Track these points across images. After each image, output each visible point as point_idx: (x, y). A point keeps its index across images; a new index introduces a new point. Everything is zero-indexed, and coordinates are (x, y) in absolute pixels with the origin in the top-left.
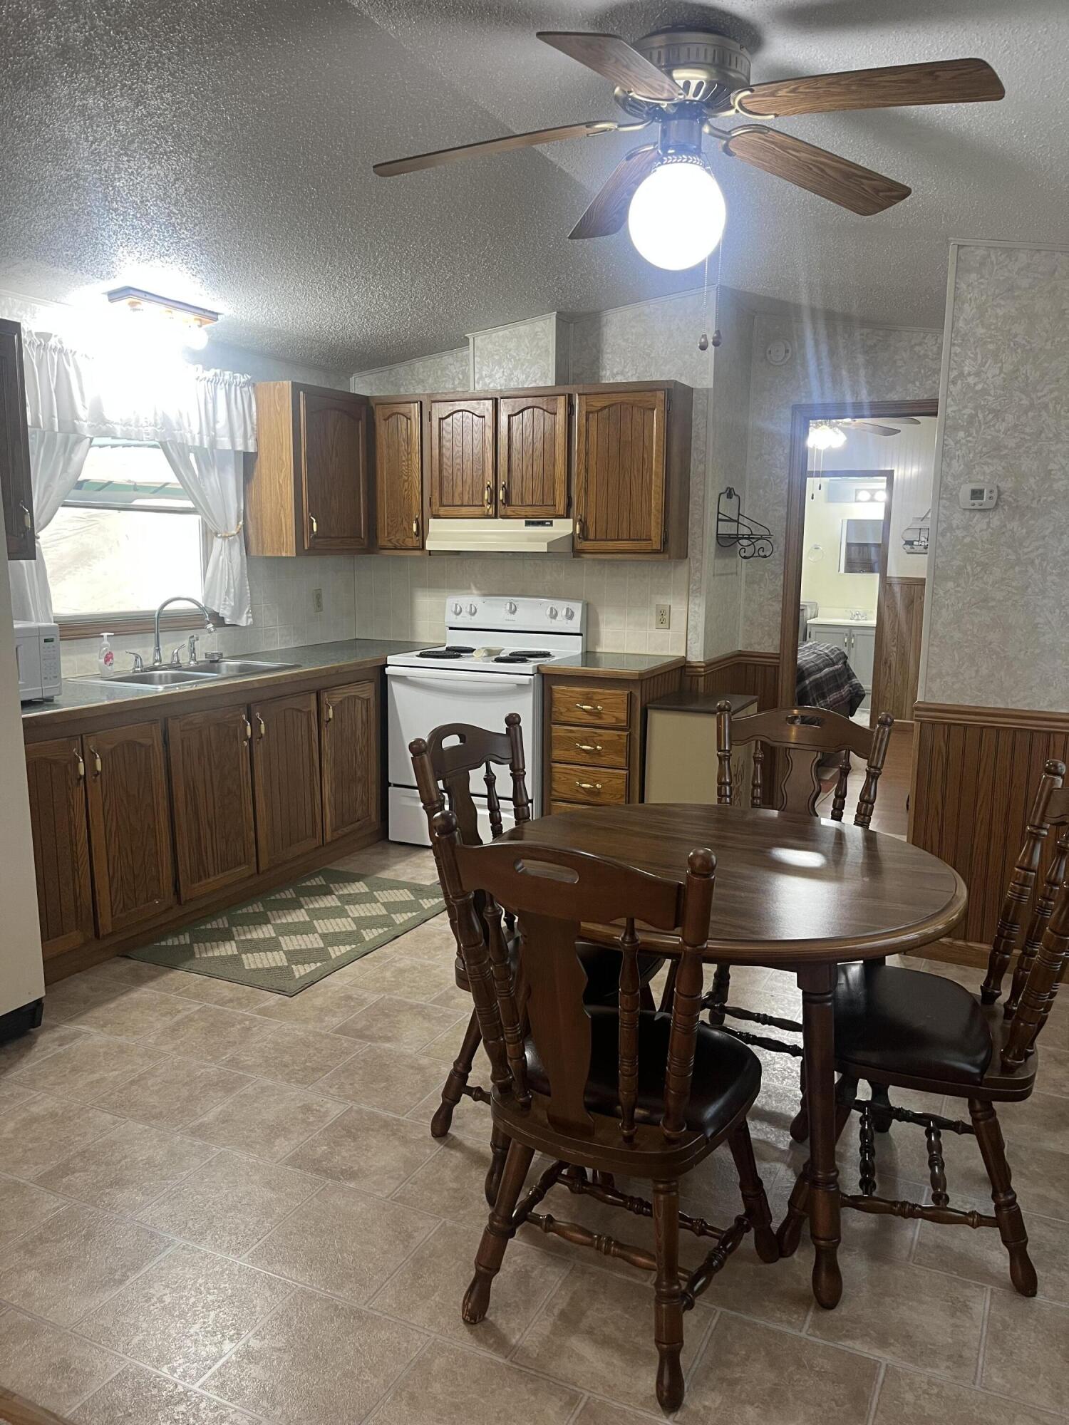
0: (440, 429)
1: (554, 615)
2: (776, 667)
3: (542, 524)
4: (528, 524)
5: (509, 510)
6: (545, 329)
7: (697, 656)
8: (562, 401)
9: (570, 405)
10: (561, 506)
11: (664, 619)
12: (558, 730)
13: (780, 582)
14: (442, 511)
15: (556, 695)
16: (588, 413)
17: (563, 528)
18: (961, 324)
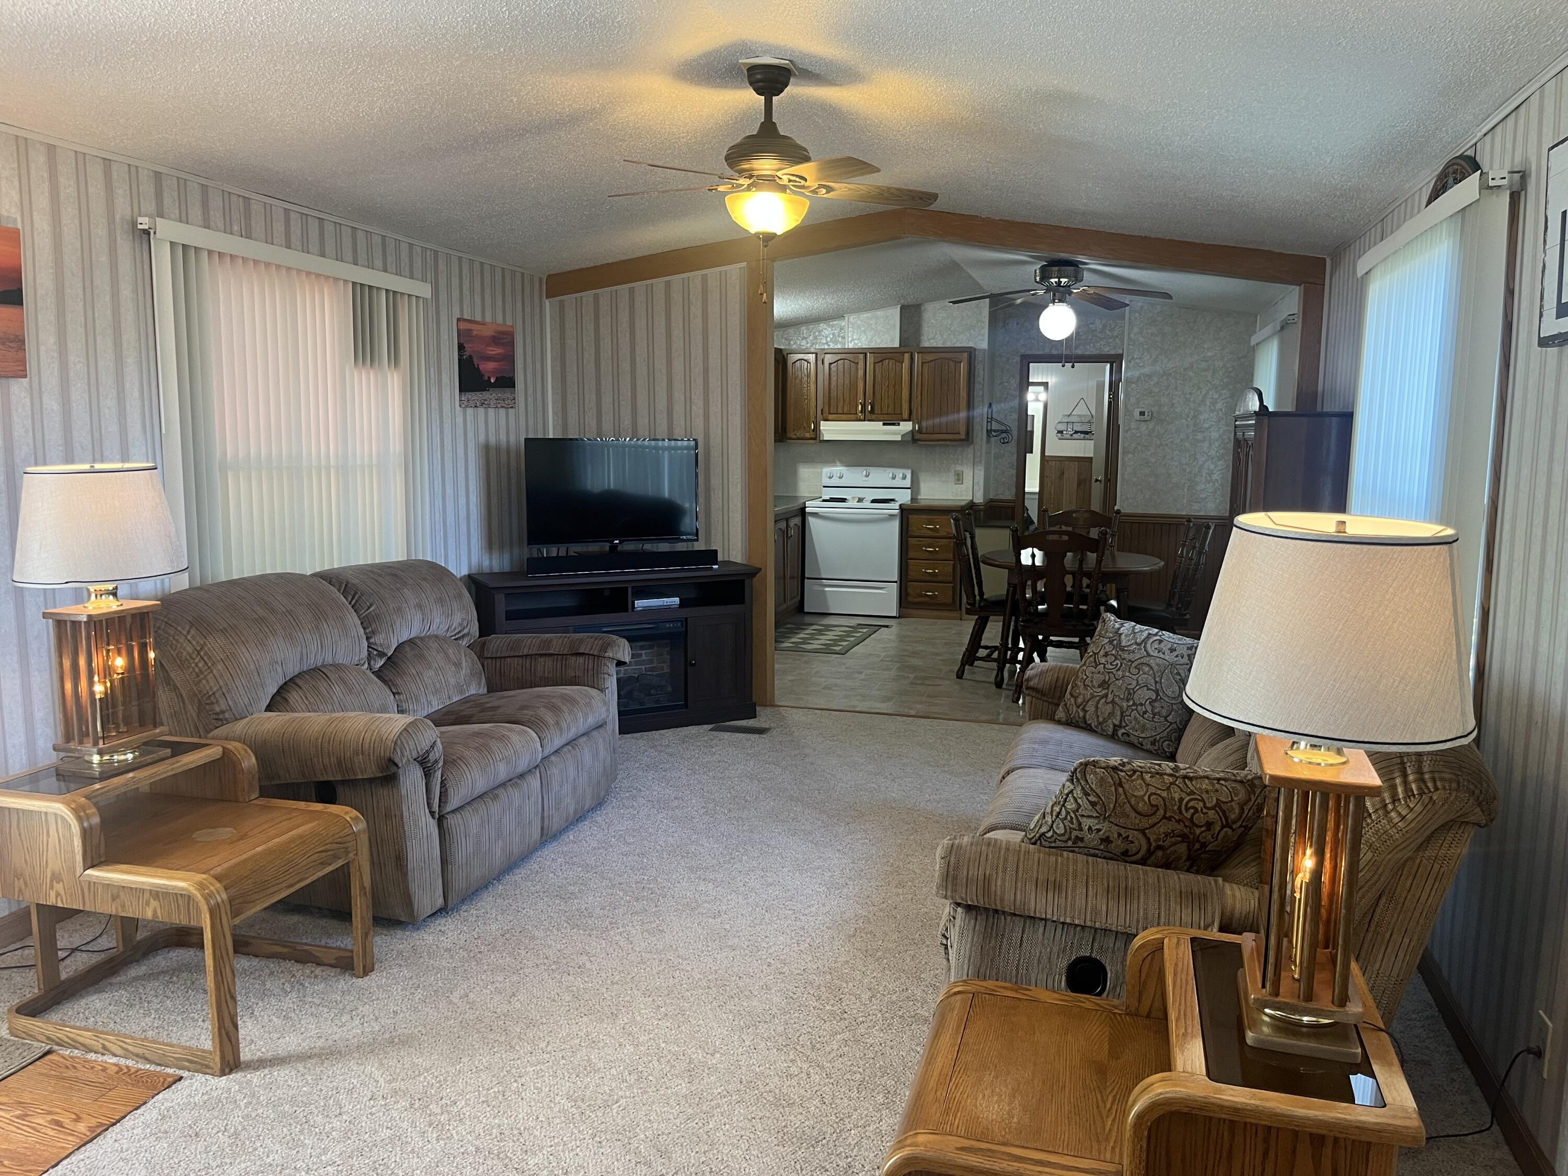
0: (830, 369)
1: (894, 478)
2: (1013, 508)
3: (894, 424)
4: (884, 424)
5: (874, 417)
6: (894, 314)
7: (979, 499)
8: (907, 356)
9: (912, 359)
10: (906, 416)
11: (959, 478)
12: (912, 541)
13: (1015, 457)
14: (830, 417)
15: (911, 521)
16: (923, 363)
17: (906, 427)
18: (1132, 335)
